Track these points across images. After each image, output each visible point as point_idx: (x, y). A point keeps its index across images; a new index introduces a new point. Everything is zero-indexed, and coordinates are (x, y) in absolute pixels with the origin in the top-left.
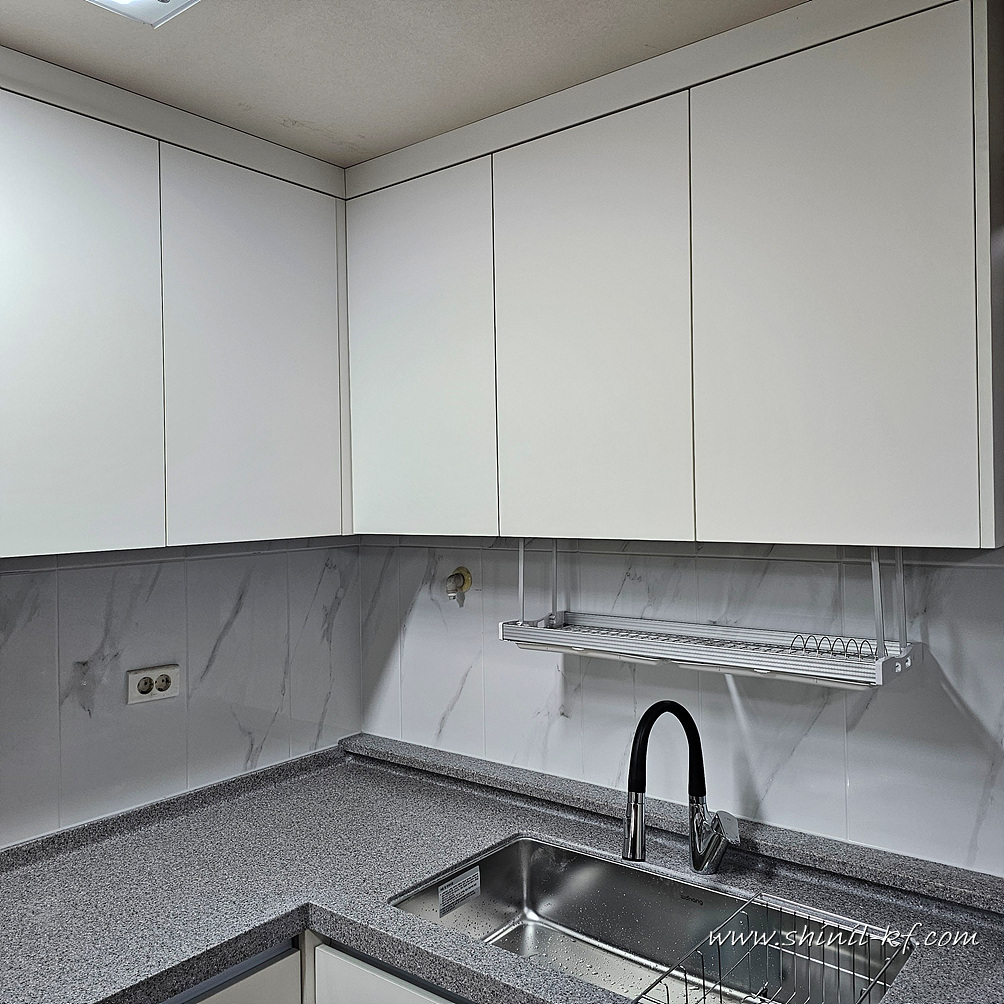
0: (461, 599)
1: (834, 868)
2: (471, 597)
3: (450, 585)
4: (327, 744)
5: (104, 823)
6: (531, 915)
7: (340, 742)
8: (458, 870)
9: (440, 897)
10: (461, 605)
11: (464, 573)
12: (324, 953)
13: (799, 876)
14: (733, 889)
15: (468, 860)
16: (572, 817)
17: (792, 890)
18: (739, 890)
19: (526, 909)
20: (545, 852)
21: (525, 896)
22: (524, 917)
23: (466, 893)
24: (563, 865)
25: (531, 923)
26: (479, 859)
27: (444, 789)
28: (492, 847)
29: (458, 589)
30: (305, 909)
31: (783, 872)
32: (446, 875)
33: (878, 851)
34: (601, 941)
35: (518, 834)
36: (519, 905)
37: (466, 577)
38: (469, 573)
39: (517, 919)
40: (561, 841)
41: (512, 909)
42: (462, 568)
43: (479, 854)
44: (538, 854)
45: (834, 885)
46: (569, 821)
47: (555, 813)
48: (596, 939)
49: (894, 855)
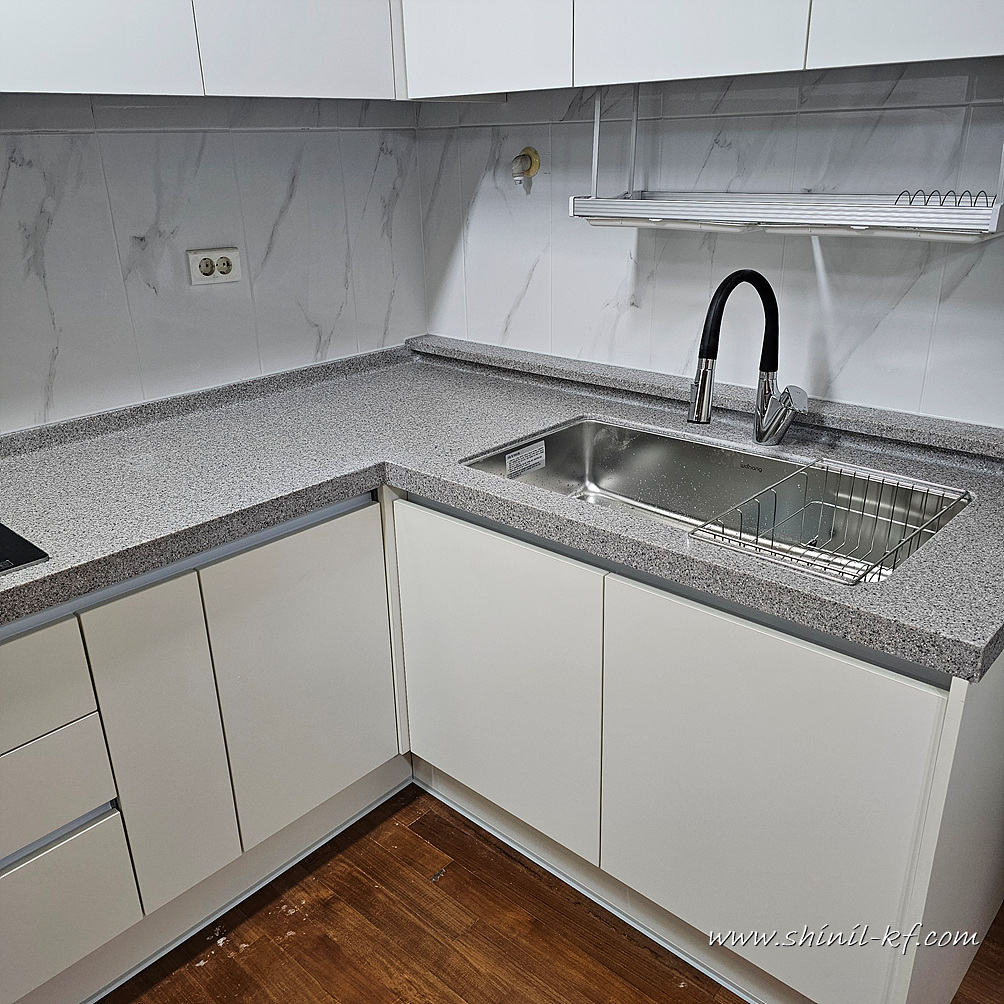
0: (528, 185)
1: (901, 436)
2: (539, 181)
3: (516, 168)
4: (395, 343)
5: (187, 398)
6: (592, 487)
7: (407, 342)
8: (524, 442)
9: (508, 464)
10: (528, 193)
11: (531, 153)
12: (401, 505)
13: (863, 447)
14: (795, 456)
15: (534, 435)
16: (636, 403)
17: (853, 457)
18: (800, 458)
19: (587, 483)
20: (608, 432)
21: (587, 472)
22: (586, 489)
23: (531, 463)
24: (625, 443)
25: (593, 494)
26: (544, 435)
27: (510, 382)
28: (558, 426)
29: (525, 172)
30: (381, 467)
31: (847, 444)
32: (513, 446)
33: (950, 422)
34: (659, 507)
35: (583, 417)
36: (581, 479)
37: (534, 159)
38: (536, 153)
39: (579, 491)
40: (625, 421)
41: (575, 483)
42: (529, 148)
43: (544, 431)
44: (601, 435)
45: (898, 454)
46: (633, 406)
47: (620, 400)
48: (654, 506)
49: (966, 425)
